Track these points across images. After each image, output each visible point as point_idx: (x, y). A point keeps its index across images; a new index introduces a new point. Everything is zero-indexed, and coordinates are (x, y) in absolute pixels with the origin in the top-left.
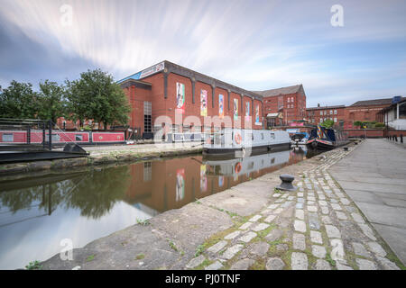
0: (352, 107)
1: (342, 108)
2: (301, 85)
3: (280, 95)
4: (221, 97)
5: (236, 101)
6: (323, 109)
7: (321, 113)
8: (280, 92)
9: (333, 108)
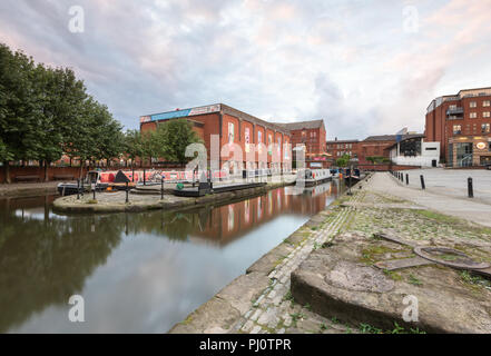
0: (364, 142)
1: (357, 142)
2: (322, 121)
3: (304, 129)
4: (260, 133)
5: (270, 137)
6: (340, 143)
7: (338, 147)
8: (303, 126)
9: (349, 143)
